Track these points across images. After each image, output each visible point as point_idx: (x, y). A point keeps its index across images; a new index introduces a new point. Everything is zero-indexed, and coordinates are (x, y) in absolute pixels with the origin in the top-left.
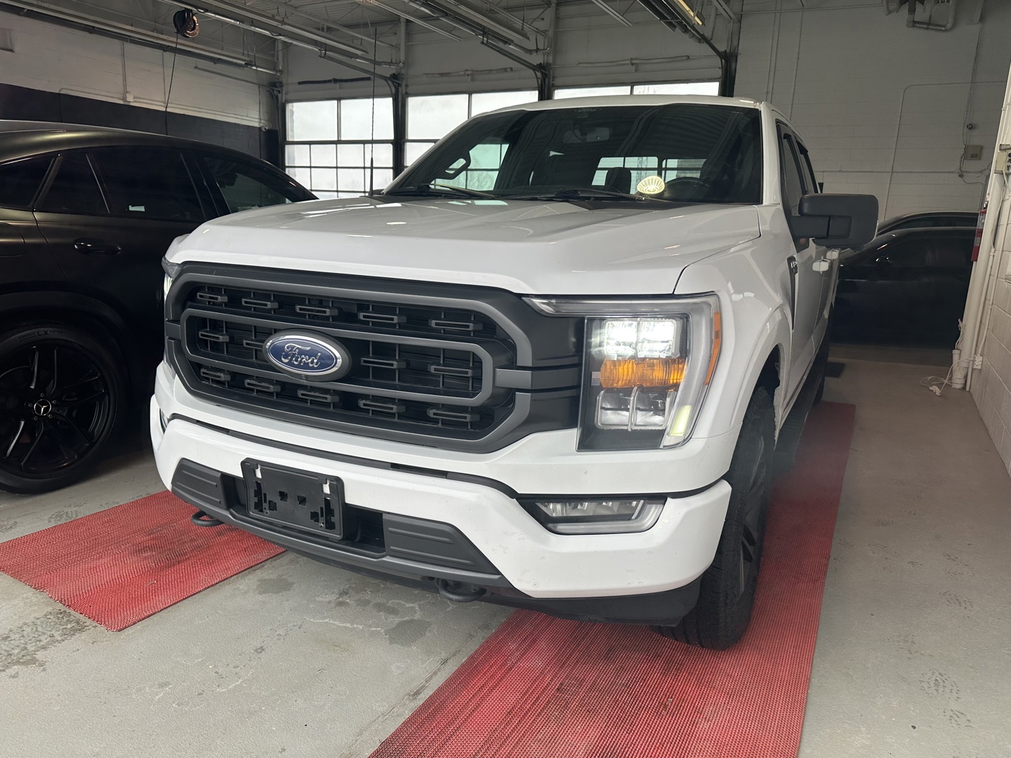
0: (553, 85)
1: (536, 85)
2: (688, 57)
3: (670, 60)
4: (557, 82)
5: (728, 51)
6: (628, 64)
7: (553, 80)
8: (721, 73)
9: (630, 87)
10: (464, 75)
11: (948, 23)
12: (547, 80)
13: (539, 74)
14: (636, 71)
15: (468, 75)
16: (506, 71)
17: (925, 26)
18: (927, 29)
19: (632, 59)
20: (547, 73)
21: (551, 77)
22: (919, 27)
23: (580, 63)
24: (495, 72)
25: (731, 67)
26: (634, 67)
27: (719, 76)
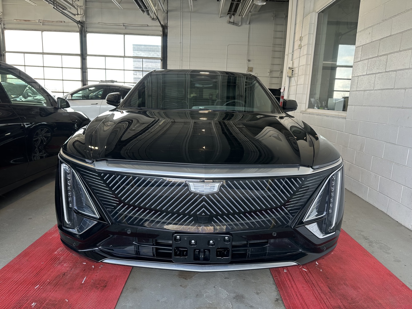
0: (86, 31)
1: (79, 31)
2: (148, 25)
3: (140, 26)
4: (88, 30)
5: (164, 25)
6: (122, 25)
7: (86, 29)
9: (123, 35)
10: (39, 22)
11: (239, 23)
12: (83, 28)
13: (80, 26)
15: (40, 22)
16: (61, 22)
17: (233, 24)
19: (123, 23)
20: (83, 25)
21: (85, 27)
22: (231, 24)
23: (99, 23)
24: (55, 22)
26: (124, 27)
27: (161, 34)
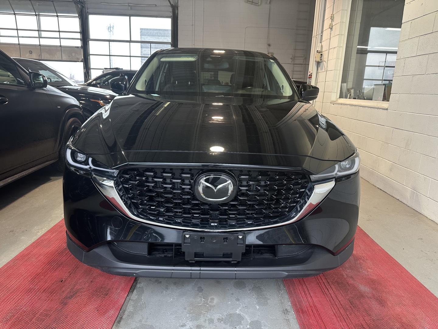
0: (88, 12)
2: (156, 5)
3: (147, 6)
4: (89, 11)
5: (174, 4)
6: (127, 5)
7: (87, 10)
8: (172, 14)
9: (128, 17)
11: (259, 3)
12: (84, 9)
13: (79, 6)
14: (131, 9)
17: (251, 3)
18: (252, 4)
19: (128, 3)
20: (84, 5)
21: (86, 8)
22: (249, 3)
23: (102, 2)
25: (176, 13)
26: (130, 7)
27: (171, 16)
